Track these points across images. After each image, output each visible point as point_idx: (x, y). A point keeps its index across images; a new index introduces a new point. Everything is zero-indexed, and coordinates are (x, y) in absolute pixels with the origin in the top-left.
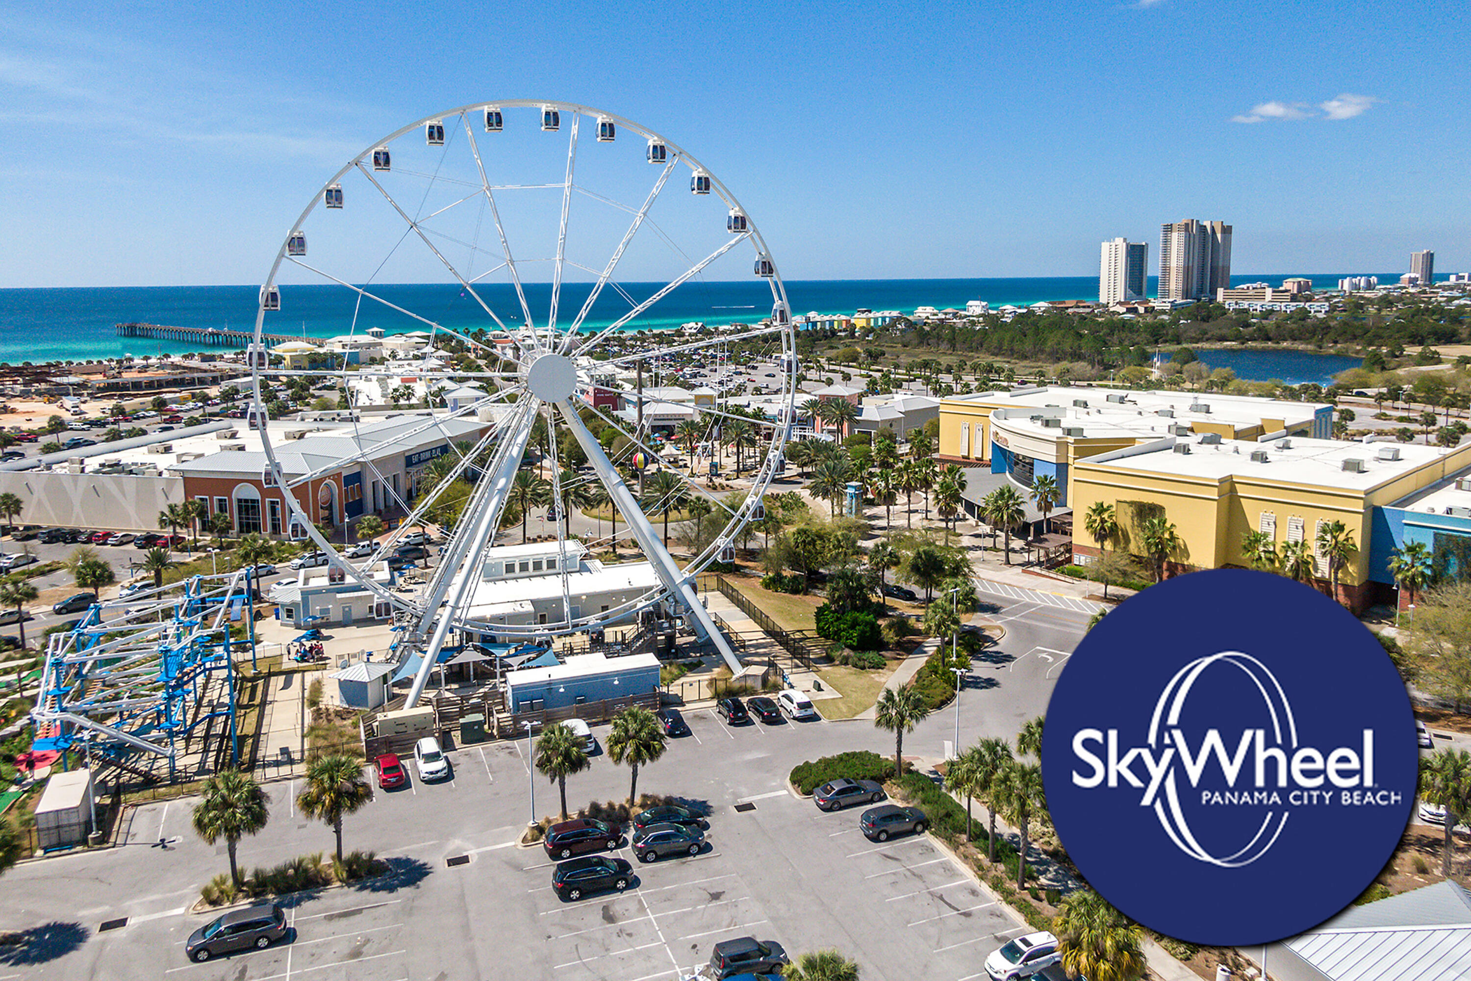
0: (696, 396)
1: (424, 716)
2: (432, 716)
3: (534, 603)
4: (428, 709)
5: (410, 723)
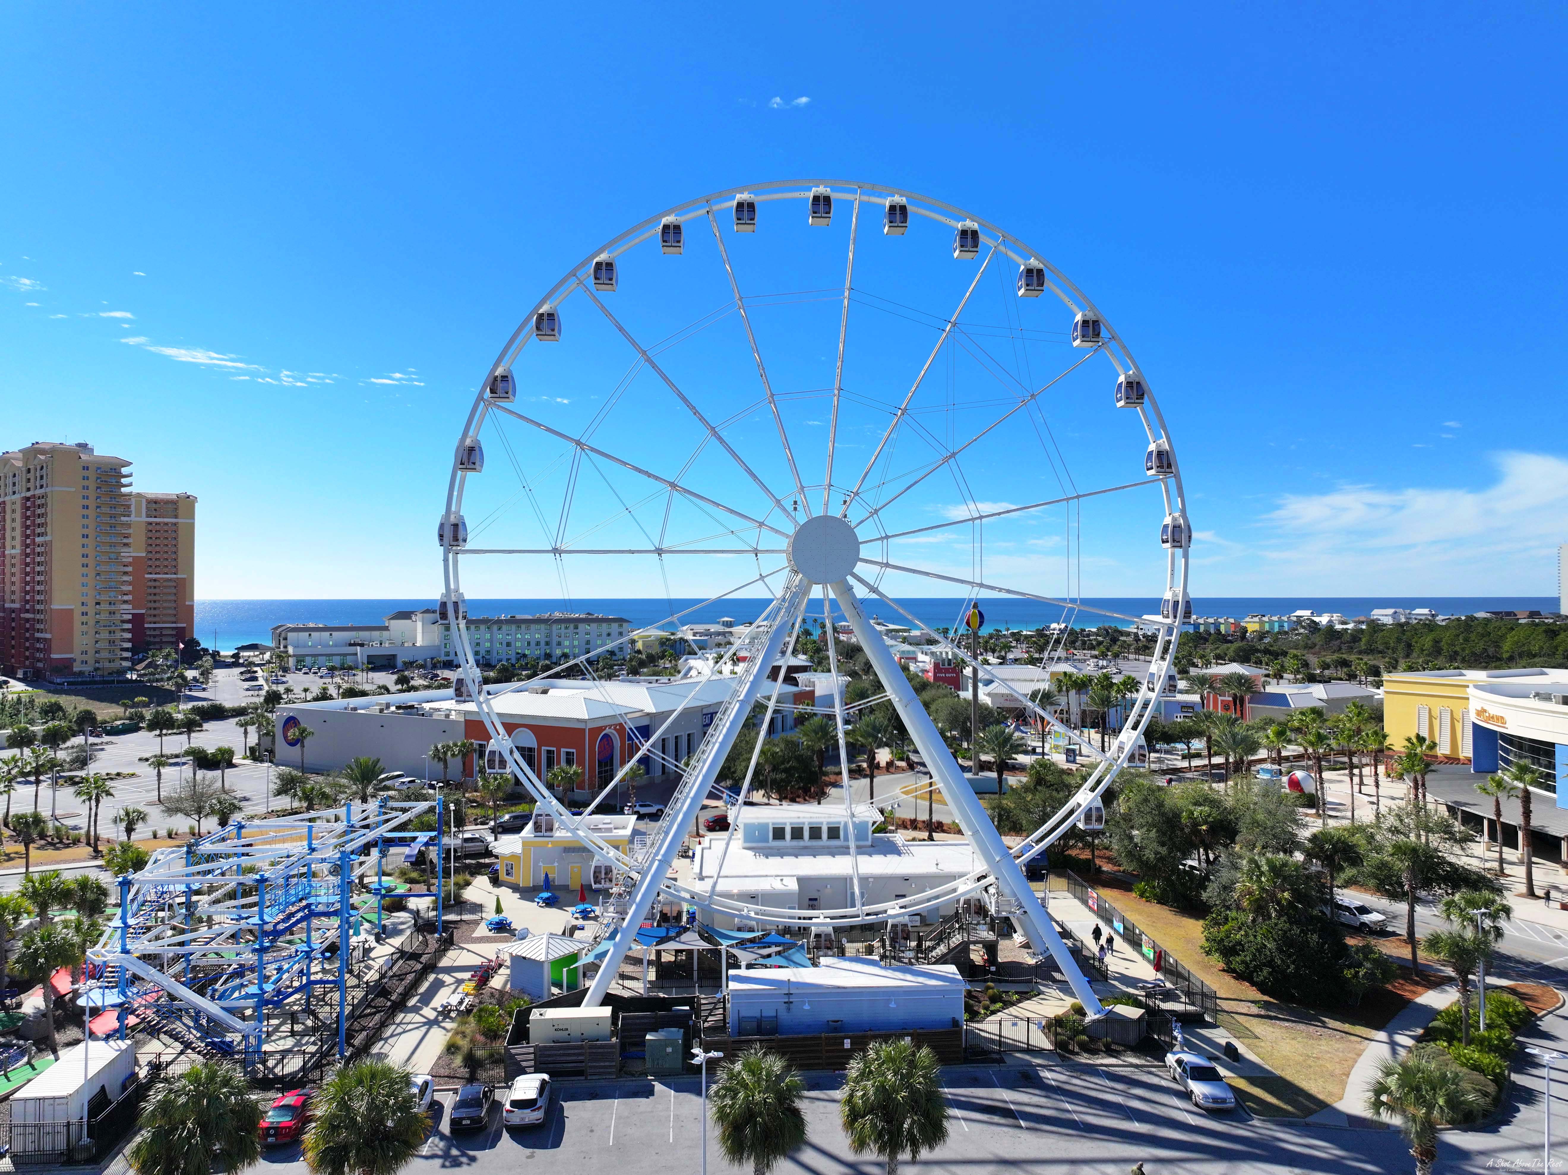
1: (597, 1021)
2: (610, 1021)
3: (801, 880)
4: (607, 1011)
5: (575, 1032)
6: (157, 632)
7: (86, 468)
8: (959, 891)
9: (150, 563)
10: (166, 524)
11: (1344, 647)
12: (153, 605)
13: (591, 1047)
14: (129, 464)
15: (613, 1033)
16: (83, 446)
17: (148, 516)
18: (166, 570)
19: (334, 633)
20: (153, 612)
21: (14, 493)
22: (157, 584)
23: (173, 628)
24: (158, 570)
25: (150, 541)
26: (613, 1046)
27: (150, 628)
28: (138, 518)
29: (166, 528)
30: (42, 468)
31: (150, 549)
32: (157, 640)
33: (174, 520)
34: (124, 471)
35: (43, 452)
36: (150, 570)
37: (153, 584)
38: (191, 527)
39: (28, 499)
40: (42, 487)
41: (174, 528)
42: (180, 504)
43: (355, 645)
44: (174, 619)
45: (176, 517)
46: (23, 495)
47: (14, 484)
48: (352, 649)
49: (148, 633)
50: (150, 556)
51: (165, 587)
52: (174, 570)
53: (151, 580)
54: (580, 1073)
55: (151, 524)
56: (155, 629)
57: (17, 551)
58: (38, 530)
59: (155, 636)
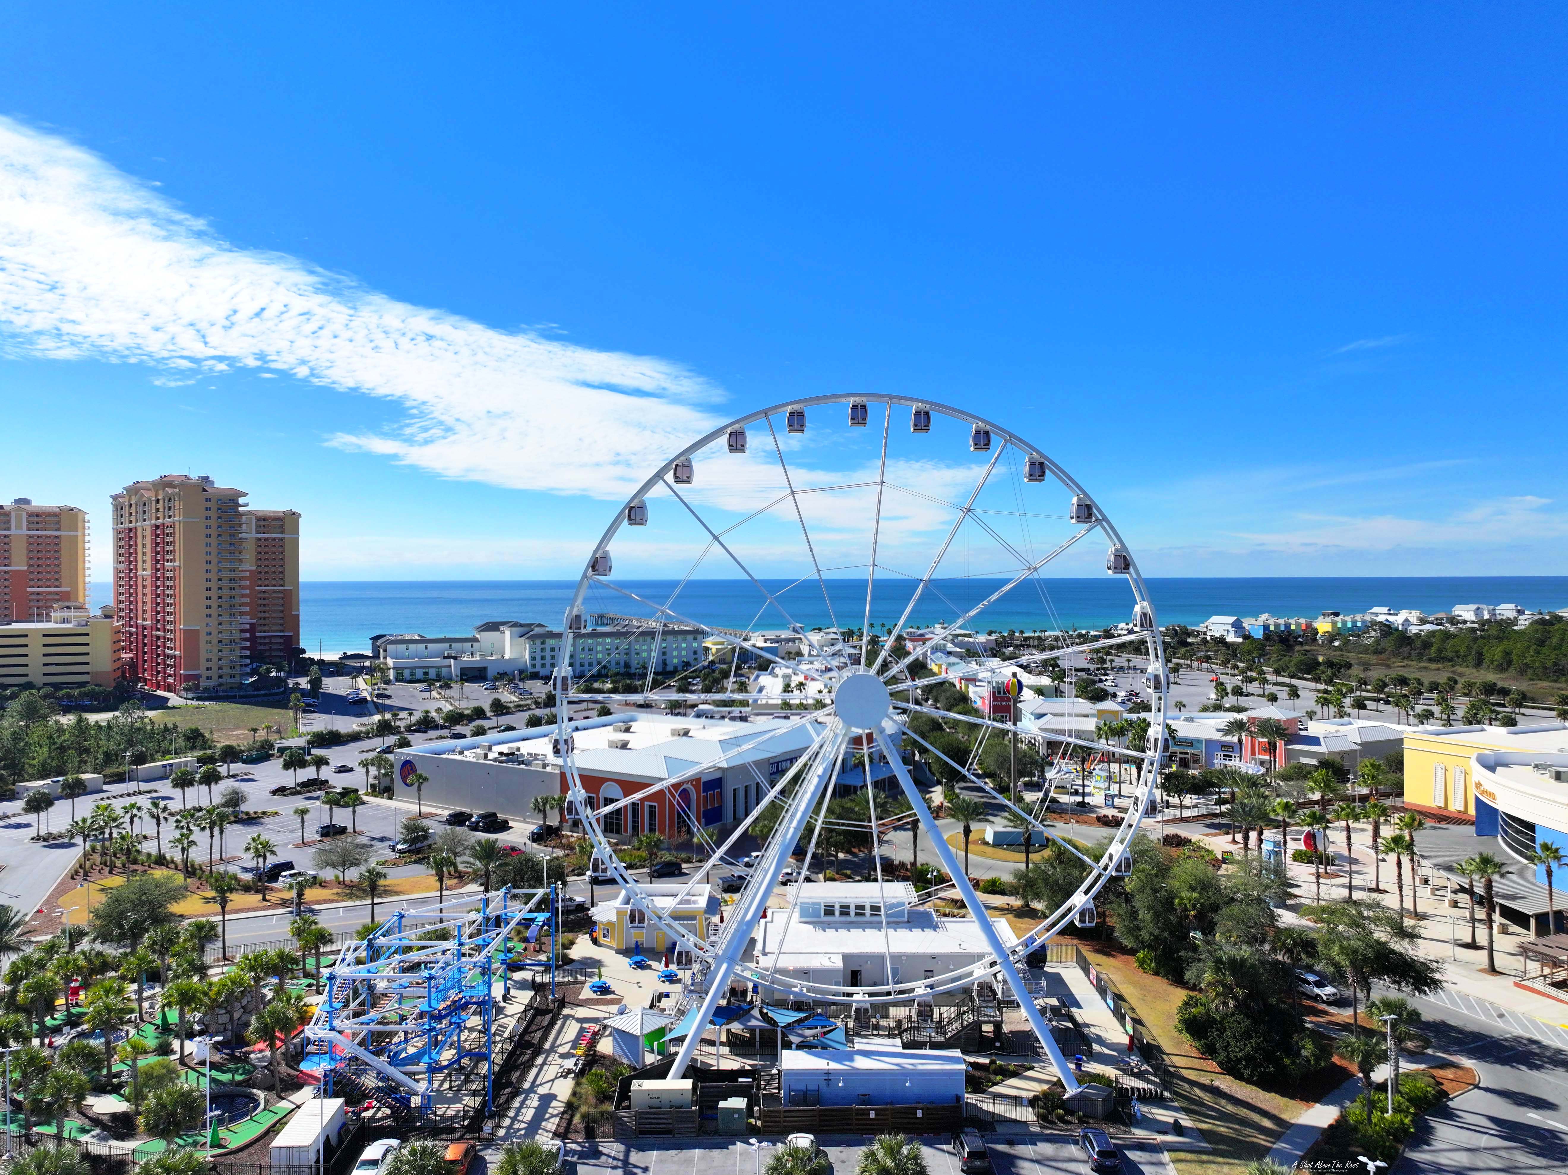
0: (1099, 711)
1: (682, 1092)
2: (691, 1093)
3: (846, 958)
4: (688, 1084)
5: (665, 1098)
6: (267, 641)
7: (208, 500)
8: (975, 975)
9: (260, 576)
10: (274, 539)
11: (1414, 653)
12: (262, 615)
13: (677, 1113)
14: (245, 495)
15: (694, 1103)
16: (206, 479)
17: (257, 532)
18: (274, 582)
19: (429, 646)
20: (263, 622)
21: (145, 520)
22: (266, 595)
23: (281, 637)
24: (267, 582)
25: (260, 556)
26: (693, 1112)
27: (261, 637)
28: (249, 533)
29: (274, 543)
30: (170, 500)
31: (260, 563)
32: (267, 647)
33: (280, 536)
34: (241, 500)
35: (170, 485)
36: (260, 582)
37: (262, 595)
38: (296, 542)
39: (157, 527)
40: (170, 517)
41: (281, 543)
42: (286, 521)
43: (449, 657)
44: (281, 628)
45: (282, 533)
46: (153, 521)
47: (144, 512)
48: (446, 662)
49: (259, 641)
50: (260, 569)
51: (274, 598)
52: (281, 582)
53: (261, 592)
54: (669, 1132)
55: (260, 539)
56: (265, 637)
57: (148, 573)
58: (168, 557)
59: (265, 644)
